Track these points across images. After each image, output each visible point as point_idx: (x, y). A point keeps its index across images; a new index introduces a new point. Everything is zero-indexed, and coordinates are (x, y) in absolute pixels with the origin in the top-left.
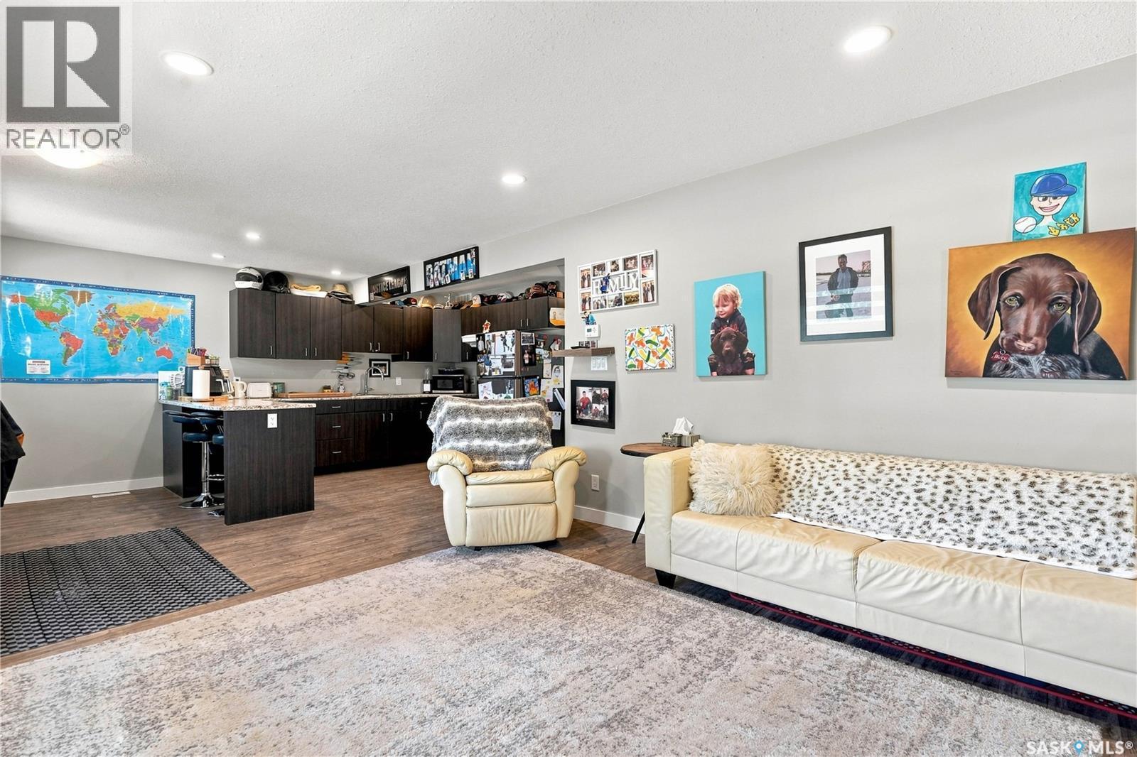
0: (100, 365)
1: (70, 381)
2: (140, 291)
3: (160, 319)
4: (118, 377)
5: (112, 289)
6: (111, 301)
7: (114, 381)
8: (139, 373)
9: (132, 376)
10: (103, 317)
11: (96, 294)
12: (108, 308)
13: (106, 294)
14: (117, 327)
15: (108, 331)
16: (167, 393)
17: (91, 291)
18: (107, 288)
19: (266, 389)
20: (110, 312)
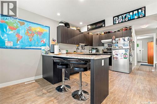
0: (27, 44)
1: (18, 48)
2: (37, 24)
3: (42, 32)
4: (31, 48)
5: (30, 22)
6: (30, 26)
7: (31, 49)
8: (37, 46)
9: (35, 48)
10: (28, 30)
11: (26, 23)
12: (29, 28)
13: (29, 23)
14: (31, 33)
15: (29, 34)
16: (44, 52)
17: (25, 22)
18: (29, 22)
19: (65, 52)
20: (29, 29)
